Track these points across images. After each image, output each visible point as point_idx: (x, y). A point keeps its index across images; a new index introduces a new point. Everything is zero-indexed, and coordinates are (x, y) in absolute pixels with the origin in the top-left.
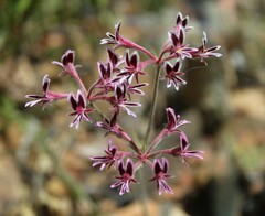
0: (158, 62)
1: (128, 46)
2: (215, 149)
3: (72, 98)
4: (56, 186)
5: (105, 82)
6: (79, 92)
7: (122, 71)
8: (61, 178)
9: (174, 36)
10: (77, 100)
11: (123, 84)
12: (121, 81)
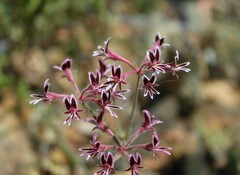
0: (138, 73)
1: (115, 58)
2: (189, 129)
3: (66, 101)
4: (58, 156)
5: (94, 88)
6: (72, 96)
7: (109, 80)
8: (63, 150)
9: (151, 54)
10: (70, 102)
11: (109, 91)
12: (107, 89)
